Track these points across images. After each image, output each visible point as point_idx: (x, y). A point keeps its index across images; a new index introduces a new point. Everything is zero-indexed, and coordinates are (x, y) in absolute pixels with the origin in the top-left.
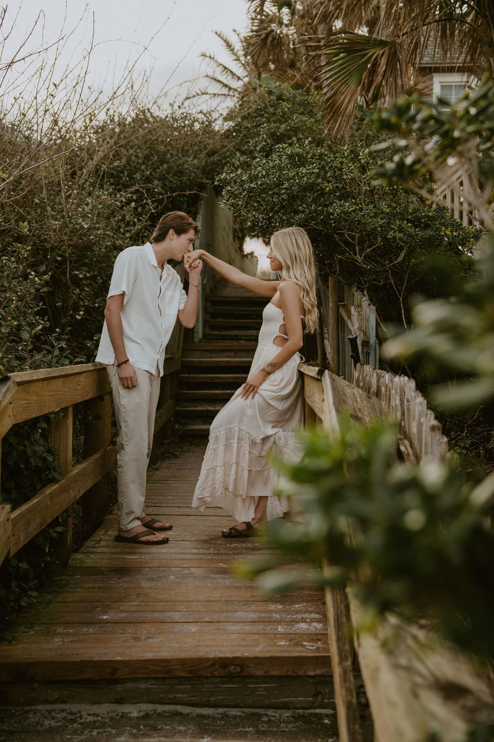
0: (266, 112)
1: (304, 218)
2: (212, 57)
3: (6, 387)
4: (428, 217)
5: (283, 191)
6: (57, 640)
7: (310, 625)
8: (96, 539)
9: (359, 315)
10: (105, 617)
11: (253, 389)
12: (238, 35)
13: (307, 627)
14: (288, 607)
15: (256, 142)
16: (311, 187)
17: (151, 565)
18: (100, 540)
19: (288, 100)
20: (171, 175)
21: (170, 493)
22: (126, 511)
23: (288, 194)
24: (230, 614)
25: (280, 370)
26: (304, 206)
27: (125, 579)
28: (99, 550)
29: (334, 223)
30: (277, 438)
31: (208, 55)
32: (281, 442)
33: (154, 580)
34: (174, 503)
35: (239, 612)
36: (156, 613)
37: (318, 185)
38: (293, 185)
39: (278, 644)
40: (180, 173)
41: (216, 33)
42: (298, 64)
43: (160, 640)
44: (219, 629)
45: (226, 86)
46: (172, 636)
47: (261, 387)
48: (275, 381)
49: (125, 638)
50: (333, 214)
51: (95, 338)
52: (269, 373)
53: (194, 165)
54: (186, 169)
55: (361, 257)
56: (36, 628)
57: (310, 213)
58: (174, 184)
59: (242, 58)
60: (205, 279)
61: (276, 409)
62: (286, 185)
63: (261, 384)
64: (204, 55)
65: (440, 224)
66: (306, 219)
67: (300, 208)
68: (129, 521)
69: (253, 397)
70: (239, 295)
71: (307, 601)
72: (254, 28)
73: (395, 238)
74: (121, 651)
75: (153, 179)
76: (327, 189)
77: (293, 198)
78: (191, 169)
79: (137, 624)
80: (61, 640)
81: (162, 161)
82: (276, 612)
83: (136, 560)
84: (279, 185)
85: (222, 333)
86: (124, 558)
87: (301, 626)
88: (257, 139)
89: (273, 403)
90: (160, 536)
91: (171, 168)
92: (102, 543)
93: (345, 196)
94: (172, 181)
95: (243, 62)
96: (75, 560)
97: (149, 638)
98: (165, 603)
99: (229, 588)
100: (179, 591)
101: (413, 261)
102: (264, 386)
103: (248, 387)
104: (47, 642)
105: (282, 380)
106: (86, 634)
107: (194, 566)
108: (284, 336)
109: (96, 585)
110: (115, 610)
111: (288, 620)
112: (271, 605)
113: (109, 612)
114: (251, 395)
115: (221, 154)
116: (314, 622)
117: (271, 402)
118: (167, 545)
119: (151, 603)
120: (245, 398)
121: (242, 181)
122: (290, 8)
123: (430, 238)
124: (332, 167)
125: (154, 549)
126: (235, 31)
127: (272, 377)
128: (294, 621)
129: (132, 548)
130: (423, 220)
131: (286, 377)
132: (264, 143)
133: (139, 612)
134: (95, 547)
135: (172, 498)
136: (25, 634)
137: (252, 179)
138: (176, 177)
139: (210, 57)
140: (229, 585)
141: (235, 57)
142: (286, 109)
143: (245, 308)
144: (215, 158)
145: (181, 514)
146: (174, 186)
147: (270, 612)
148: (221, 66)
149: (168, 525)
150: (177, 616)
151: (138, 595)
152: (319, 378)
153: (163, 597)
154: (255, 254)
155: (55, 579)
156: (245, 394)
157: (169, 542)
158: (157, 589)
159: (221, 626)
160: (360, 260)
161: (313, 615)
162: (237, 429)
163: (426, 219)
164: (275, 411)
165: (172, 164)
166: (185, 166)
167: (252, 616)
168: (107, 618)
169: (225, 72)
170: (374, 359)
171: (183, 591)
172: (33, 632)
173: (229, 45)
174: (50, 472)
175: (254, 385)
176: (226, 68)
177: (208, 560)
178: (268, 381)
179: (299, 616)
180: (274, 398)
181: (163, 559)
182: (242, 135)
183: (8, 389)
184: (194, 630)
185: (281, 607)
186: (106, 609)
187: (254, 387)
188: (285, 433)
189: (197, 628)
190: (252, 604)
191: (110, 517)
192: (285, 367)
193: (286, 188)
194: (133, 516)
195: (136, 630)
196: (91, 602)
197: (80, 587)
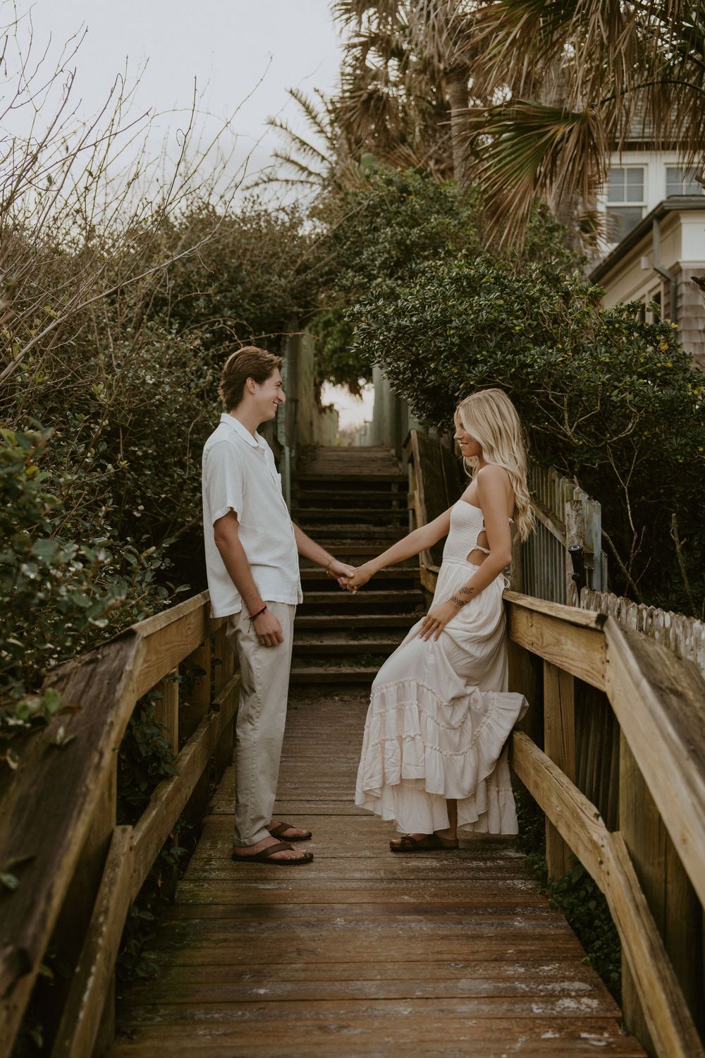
0: (383, 211)
1: (486, 372)
2: (284, 126)
3: (135, 647)
4: (664, 368)
5: (452, 332)
6: (201, 1033)
7: (579, 1002)
8: (203, 856)
9: (578, 515)
10: (262, 991)
11: (438, 627)
12: (322, 97)
13: (576, 1006)
14: (533, 970)
15: (373, 254)
16: (491, 326)
17: (300, 900)
18: (209, 859)
19: (417, 193)
20: (247, 301)
21: (288, 778)
22: (252, 817)
23: (460, 336)
24: (450, 984)
25: (478, 598)
26: (484, 353)
27: (269, 924)
28: (213, 875)
29: (534, 379)
30: (472, 701)
31: (278, 124)
32: (478, 707)
33: (313, 926)
34: (299, 795)
35: (463, 980)
36: (336, 983)
37: (501, 323)
38: (467, 323)
39: (544, 1036)
40: (258, 298)
41: (291, 92)
42: (409, 139)
43: (360, 1030)
44: (443, 1011)
45: (303, 169)
46: (376, 1024)
47: (447, 626)
48: (469, 616)
49: (305, 1028)
50: (531, 366)
51: (164, 545)
52: (462, 604)
53: (281, 286)
54: (269, 291)
55: (571, 428)
56: (162, 1012)
57: (495, 364)
58: (252, 313)
59: (328, 129)
60: (294, 451)
61: (472, 656)
62: (456, 323)
63: (449, 620)
64: (272, 123)
65: (684, 379)
66: (490, 372)
67: (478, 356)
68: (256, 830)
69: (437, 638)
70: (337, 472)
71: (559, 961)
72: (347, 87)
73: (623, 400)
74: (307, 1050)
75: (222, 307)
76: (517, 328)
77: (466, 341)
78: (276, 292)
79: (315, 1003)
80: (207, 1032)
81: (233, 281)
82: (519, 978)
83: (275, 892)
84: (444, 322)
85: (317, 529)
86: (256, 889)
87: (566, 1005)
88: (373, 249)
89: (467, 647)
90: (299, 851)
91: (246, 290)
92: (213, 863)
93: (543, 338)
94: (248, 310)
95: (329, 135)
96: (182, 892)
97: (343, 1027)
98: (345, 965)
99: (431, 938)
100: (358, 944)
101: (646, 433)
102: (453, 623)
103: (429, 622)
104: (188, 1036)
105: (480, 614)
106: (242, 1022)
107: (365, 900)
108: (483, 549)
109: (229, 935)
110: (272, 979)
111: (542, 994)
112: (506, 968)
113: (265, 983)
114: (434, 634)
115: (317, 270)
116: (583, 996)
117: (463, 645)
118: (312, 865)
119: (323, 966)
120: (424, 638)
121: (386, 316)
122: (400, 60)
123: (672, 400)
124: (521, 296)
125: (297, 873)
126: (317, 91)
127: (466, 610)
128: (551, 996)
129: (261, 870)
130: (659, 374)
131: (486, 609)
132: (386, 255)
133: (311, 981)
134: (205, 871)
135: (293, 786)
136: (147, 1022)
137: (399, 313)
138: (254, 304)
139: (281, 126)
140: (431, 933)
141: (317, 128)
142: (418, 207)
143: (349, 492)
144: (309, 276)
145: (316, 812)
146: (252, 316)
147: (509, 979)
148: (297, 140)
149: (305, 832)
150: (371, 988)
151: (299, 952)
152: (599, 628)
153: (337, 955)
154: (336, 407)
155: (164, 925)
156: (424, 633)
157: (315, 860)
158: (324, 941)
159: (445, 1004)
160: (569, 433)
161: (577, 985)
162: (413, 684)
163: (663, 372)
164: (470, 660)
165: (248, 285)
166: (268, 288)
167: (485, 986)
168: (266, 993)
169: (302, 150)
170: (599, 580)
171: (365, 944)
172: (159, 1019)
173: (308, 110)
174: (159, 765)
175: (439, 619)
176: (303, 143)
177: (383, 889)
178: (459, 616)
179: (557, 987)
180: (466, 641)
181: (314, 889)
182: (349, 243)
183: (138, 651)
184: (406, 1013)
185: (522, 970)
186: (259, 978)
187: (440, 623)
188: (483, 694)
189: (409, 1009)
190: (476, 965)
191: (211, 818)
192: (484, 593)
193: (456, 328)
194: (261, 824)
195: (317, 1014)
196: (232, 965)
197: (206, 940)
